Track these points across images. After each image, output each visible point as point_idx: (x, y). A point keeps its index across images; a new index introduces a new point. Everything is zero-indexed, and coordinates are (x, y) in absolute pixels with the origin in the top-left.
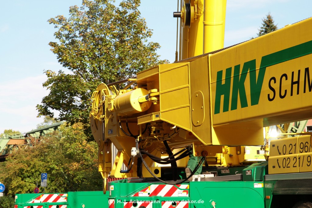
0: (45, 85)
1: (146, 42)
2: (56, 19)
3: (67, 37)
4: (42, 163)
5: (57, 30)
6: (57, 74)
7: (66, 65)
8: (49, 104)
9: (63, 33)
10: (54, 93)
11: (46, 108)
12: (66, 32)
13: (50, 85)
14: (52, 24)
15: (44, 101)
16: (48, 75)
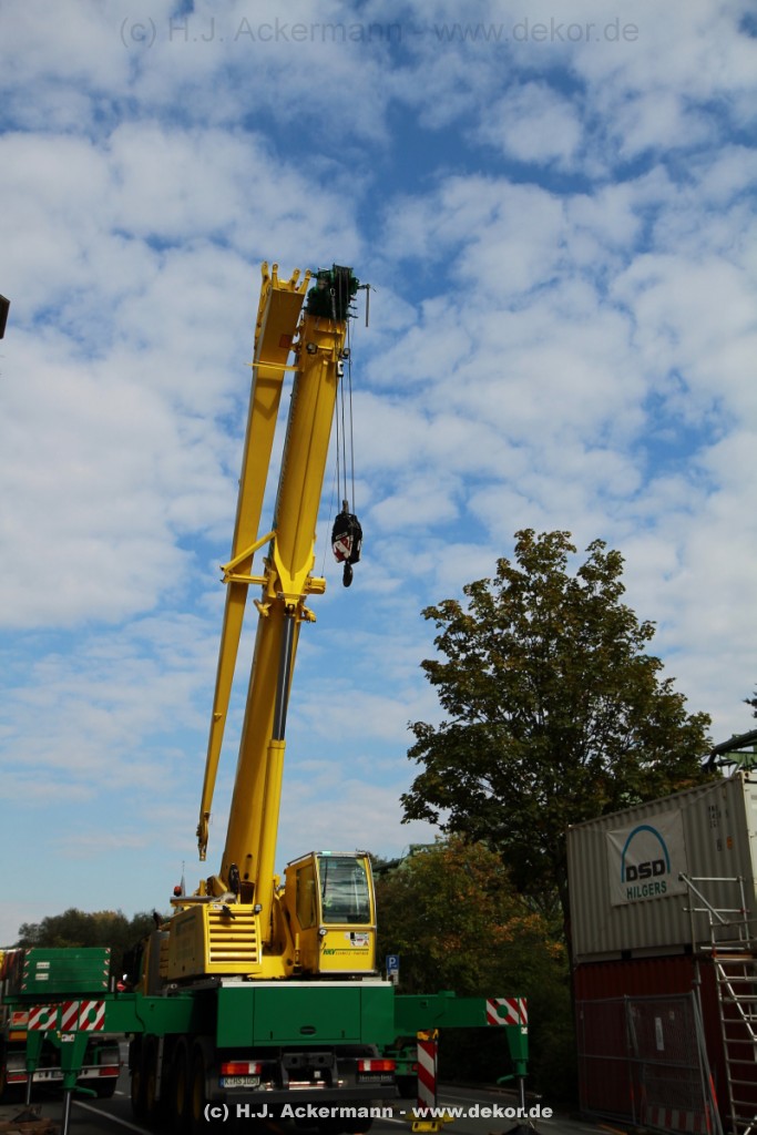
0: (413, 753)
2: (440, 609)
3: (463, 646)
5: (441, 632)
6: (437, 728)
8: (427, 794)
9: (453, 637)
11: (421, 803)
12: (462, 636)
13: (423, 755)
14: (432, 619)
15: (415, 788)
16: (418, 733)
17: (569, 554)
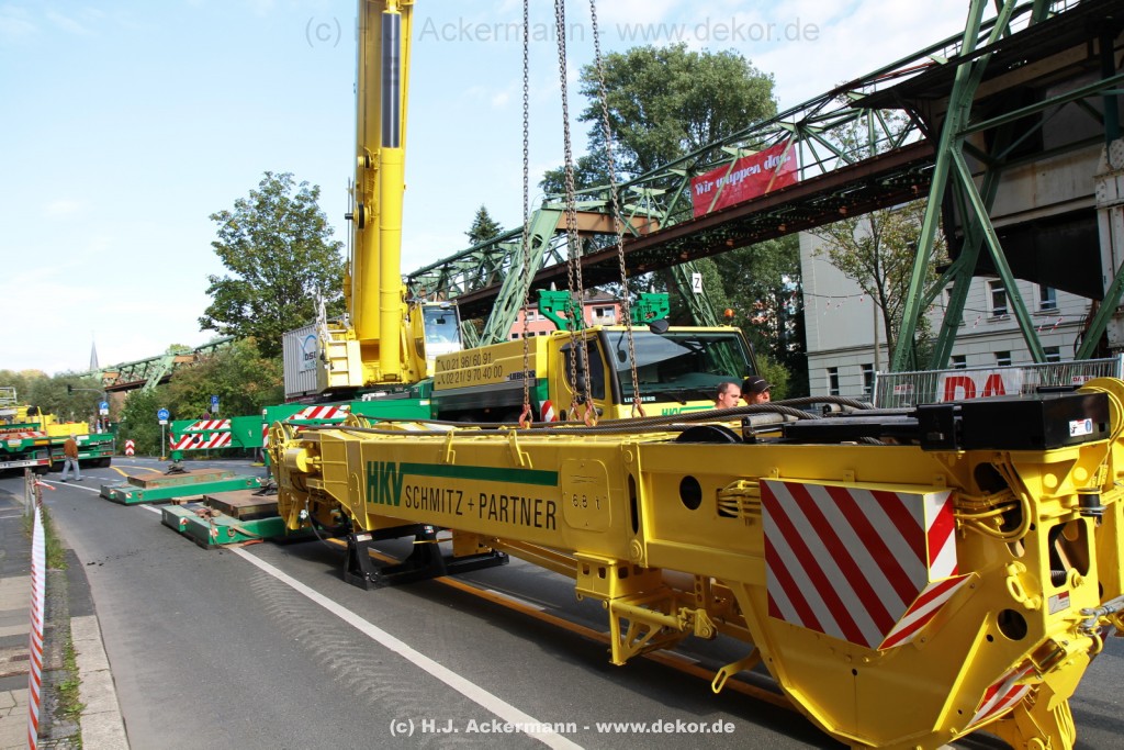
0: (208, 292)
1: (327, 241)
2: (219, 215)
3: (233, 235)
4: (213, 384)
5: (220, 228)
6: (222, 279)
7: (233, 268)
8: (214, 316)
9: (227, 231)
10: (219, 303)
11: (210, 322)
12: (232, 230)
13: (215, 292)
14: (215, 220)
15: (206, 313)
16: (212, 281)
17: (292, 186)
